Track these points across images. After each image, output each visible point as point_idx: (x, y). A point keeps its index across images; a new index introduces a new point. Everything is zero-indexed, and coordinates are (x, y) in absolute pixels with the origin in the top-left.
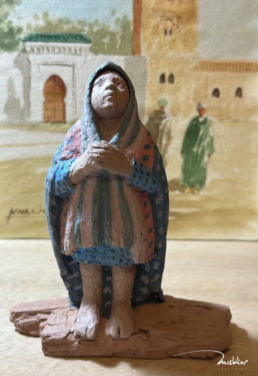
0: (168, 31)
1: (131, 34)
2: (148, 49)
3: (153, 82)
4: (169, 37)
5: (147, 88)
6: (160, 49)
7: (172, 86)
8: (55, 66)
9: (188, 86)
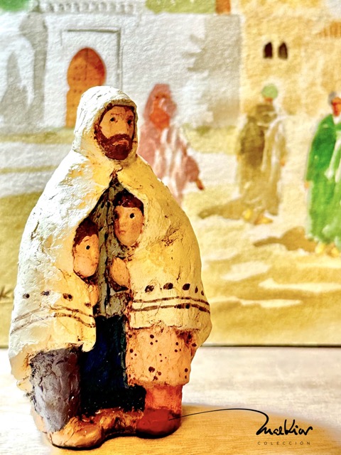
3: (252, 57)
5: (242, 66)
7: (284, 63)
8: (87, 34)
9: (312, 63)
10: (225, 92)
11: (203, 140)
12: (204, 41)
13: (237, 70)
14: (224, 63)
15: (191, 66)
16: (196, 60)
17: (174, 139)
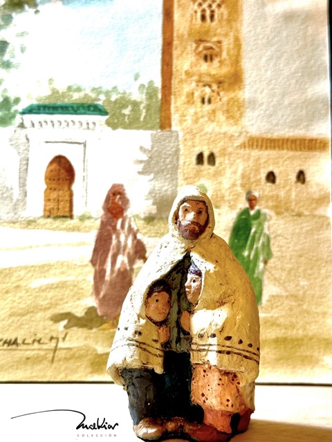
0: (206, 100)
1: (159, 103)
2: (181, 122)
3: (187, 164)
4: (207, 107)
5: (180, 171)
6: (196, 121)
7: (212, 169)
8: (60, 145)
9: (233, 168)
10: (166, 191)
11: (149, 227)
12: (150, 151)
13: (176, 174)
14: (166, 168)
15: (141, 170)
16: (144, 166)
17: (126, 226)
